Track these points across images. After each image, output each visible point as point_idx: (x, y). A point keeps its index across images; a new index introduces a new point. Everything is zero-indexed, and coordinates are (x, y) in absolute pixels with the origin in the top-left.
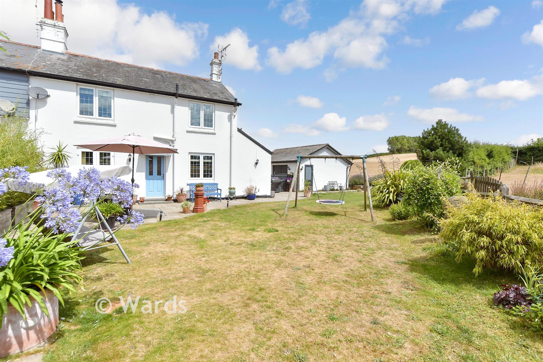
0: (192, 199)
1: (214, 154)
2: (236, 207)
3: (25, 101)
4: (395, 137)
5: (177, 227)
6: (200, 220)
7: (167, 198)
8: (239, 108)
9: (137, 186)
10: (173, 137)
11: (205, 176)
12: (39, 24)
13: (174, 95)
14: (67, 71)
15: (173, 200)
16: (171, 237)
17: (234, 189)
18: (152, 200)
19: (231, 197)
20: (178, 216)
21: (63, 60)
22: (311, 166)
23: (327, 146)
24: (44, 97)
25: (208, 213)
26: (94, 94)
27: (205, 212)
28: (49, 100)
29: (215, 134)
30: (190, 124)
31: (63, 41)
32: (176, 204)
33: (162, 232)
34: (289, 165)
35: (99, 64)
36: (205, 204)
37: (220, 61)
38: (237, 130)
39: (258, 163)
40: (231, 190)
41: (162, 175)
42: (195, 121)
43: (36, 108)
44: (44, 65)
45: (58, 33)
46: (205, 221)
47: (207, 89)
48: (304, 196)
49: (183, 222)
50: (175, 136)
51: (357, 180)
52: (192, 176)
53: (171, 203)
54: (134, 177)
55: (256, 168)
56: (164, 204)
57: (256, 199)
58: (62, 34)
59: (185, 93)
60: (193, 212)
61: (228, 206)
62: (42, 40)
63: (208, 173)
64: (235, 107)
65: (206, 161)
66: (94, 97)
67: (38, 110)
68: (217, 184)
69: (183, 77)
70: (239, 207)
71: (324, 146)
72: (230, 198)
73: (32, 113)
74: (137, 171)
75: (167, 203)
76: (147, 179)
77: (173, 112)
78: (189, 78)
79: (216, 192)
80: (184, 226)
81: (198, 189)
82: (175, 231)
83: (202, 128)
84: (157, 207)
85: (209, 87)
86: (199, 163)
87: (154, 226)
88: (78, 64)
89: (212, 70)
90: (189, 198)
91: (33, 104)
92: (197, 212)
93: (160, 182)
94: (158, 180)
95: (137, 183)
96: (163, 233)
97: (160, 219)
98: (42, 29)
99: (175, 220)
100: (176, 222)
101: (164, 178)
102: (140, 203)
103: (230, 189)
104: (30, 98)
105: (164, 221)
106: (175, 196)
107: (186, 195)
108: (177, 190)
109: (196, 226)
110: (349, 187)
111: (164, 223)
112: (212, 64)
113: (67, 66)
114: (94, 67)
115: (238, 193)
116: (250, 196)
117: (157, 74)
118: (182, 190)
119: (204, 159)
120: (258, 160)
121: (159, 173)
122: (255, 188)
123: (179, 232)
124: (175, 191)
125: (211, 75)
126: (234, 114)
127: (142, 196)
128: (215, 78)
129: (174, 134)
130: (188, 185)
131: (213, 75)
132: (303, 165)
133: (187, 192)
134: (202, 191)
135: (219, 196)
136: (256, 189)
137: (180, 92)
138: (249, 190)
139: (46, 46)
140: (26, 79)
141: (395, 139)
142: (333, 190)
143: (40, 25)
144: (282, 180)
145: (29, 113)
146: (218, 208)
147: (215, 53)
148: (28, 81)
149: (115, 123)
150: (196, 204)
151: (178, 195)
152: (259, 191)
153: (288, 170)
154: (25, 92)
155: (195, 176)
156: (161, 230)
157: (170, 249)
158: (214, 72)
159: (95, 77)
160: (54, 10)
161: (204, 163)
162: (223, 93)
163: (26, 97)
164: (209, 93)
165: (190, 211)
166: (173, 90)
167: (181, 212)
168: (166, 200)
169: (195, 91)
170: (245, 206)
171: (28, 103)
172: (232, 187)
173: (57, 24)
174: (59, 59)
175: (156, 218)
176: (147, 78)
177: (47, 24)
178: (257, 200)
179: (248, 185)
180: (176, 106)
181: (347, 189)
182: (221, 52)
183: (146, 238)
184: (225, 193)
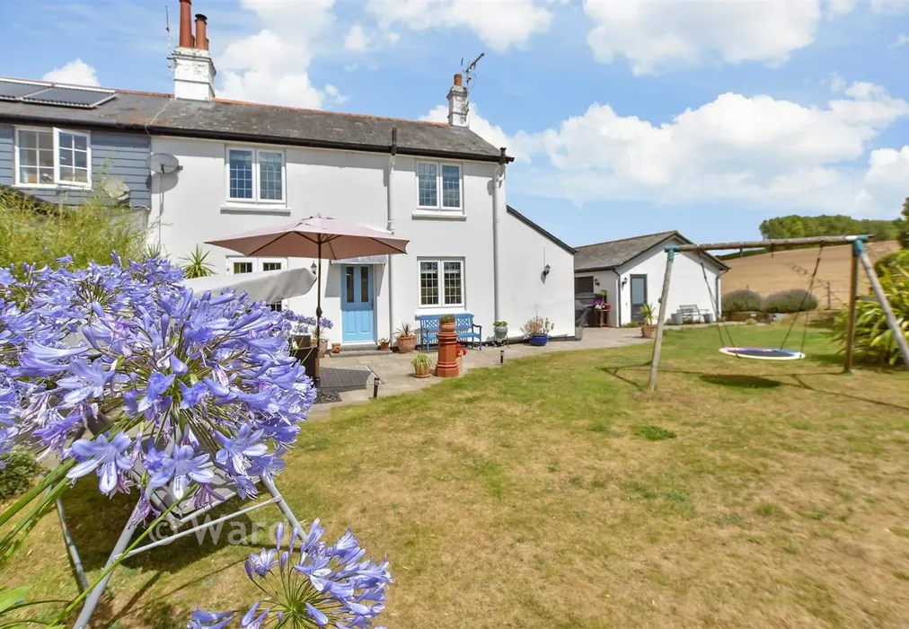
0: (426, 345)
1: (463, 258)
2: (518, 362)
3: (144, 179)
4: (778, 219)
5: (414, 416)
6: (457, 396)
7: (379, 344)
8: (508, 166)
9: (328, 324)
10: (389, 228)
11: (447, 301)
12: (172, 57)
13: (389, 150)
14: (210, 124)
15: (391, 348)
16: (407, 447)
17: (505, 324)
18: (353, 349)
19: (500, 340)
20: (409, 386)
21: (207, 110)
22: (644, 277)
23: (674, 236)
24: (173, 169)
25: (466, 377)
26: (253, 160)
27: (461, 374)
28: (181, 174)
29: (464, 219)
30: (418, 202)
31: (207, 81)
32: (396, 356)
33: (384, 429)
34: (596, 276)
35: (262, 113)
36: (459, 358)
37: (465, 88)
38: (506, 210)
39: (548, 272)
40: (500, 328)
41: (370, 302)
42: (427, 198)
43: (162, 190)
44: (176, 119)
45: (200, 69)
46: (469, 401)
47: (445, 138)
48: (644, 337)
49: (422, 402)
50: (392, 227)
51: (740, 302)
52: (424, 302)
53: (387, 354)
54: (321, 306)
55: (544, 282)
56: (376, 357)
57: (548, 344)
58: (206, 70)
59: (408, 145)
60: (436, 375)
61: (502, 362)
62: (177, 83)
63: (454, 296)
64: (501, 164)
65: (450, 272)
66: (253, 165)
67: (165, 193)
68: (471, 316)
69: (401, 124)
70: (525, 363)
71: (666, 236)
72: (496, 342)
73: (155, 198)
74: (327, 296)
75: (380, 354)
76: (344, 308)
77: (387, 182)
78: (411, 124)
79: (470, 330)
80: (427, 413)
81: (444, 326)
82: (412, 427)
83: (440, 209)
84: (363, 364)
85: (449, 136)
86: (436, 276)
87: (362, 411)
88: (229, 113)
89: (451, 107)
90: (419, 343)
91: (156, 184)
92: (444, 375)
93: (367, 314)
94: (363, 312)
95: (328, 319)
96: (385, 434)
97: (375, 395)
98: (176, 64)
99: (403, 395)
100: (408, 401)
101: (373, 307)
102: (332, 354)
103: (497, 324)
104: (153, 173)
105: (384, 400)
106: (394, 341)
107: (414, 338)
108: (398, 327)
109: (455, 414)
110: (722, 316)
111: (384, 404)
112: (450, 96)
113: (212, 118)
114: (253, 116)
115: (513, 333)
116: (536, 339)
117: (357, 121)
118: (407, 330)
119: (446, 268)
120: (548, 267)
121: (365, 299)
122: (545, 321)
123: (423, 433)
124: (394, 330)
125: (450, 116)
126: (500, 179)
127: (335, 342)
128: (457, 121)
129: (389, 224)
130: (417, 318)
131: (454, 115)
132: (625, 275)
133: (416, 331)
134: (452, 330)
135: (476, 340)
136: (547, 323)
137: (400, 144)
138: (534, 326)
139: (182, 91)
140: (145, 141)
141: (777, 224)
142: (690, 322)
143: (174, 59)
144: (586, 306)
145: (150, 199)
146: (484, 366)
147: (456, 76)
148: (148, 145)
149: (288, 208)
150: (442, 359)
151: (400, 339)
152: (552, 328)
153: (595, 287)
154: (143, 164)
155: (430, 303)
156: (380, 425)
157: (415, 495)
158: (455, 110)
159: (256, 130)
160: (194, 34)
161: (446, 276)
162: (474, 143)
163: (146, 172)
164: (449, 144)
165: (431, 371)
166: (386, 142)
167: (411, 375)
168: (379, 348)
169: (426, 143)
170: (535, 361)
171: (149, 183)
172: (500, 321)
173: (198, 55)
174: (199, 109)
175: (365, 388)
176: (341, 127)
177: (184, 55)
178: (550, 347)
179: (531, 317)
180: (393, 171)
181: (718, 320)
182: (467, 71)
183: (351, 450)
184: (488, 333)
